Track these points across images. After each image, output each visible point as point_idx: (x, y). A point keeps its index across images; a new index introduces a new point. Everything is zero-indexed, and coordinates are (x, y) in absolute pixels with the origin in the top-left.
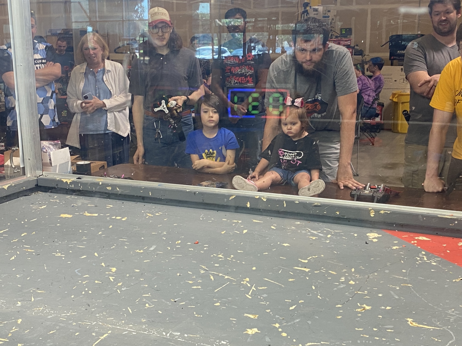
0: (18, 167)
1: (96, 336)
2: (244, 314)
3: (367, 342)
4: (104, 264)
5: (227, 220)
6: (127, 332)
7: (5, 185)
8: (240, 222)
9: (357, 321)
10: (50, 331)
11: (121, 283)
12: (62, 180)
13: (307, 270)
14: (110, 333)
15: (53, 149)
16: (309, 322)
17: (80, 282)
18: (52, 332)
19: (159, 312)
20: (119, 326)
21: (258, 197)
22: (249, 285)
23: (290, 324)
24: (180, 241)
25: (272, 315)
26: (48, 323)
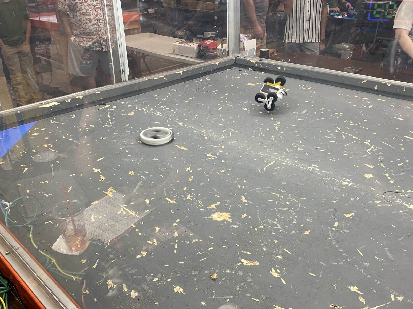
0: (225, 50)
1: (266, 162)
2: (364, 164)
4: (273, 119)
5: (359, 97)
6: (285, 163)
7: (217, 62)
8: (368, 99)
10: (240, 156)
11: (283, 132)
12: (251, 60)
14: (274, 162)
15: (246, 39)
17: (258, 128)
18: (241, 156)
19: (306, 154)
20: (280, 158)
21: (384, 83)
22: (370, 145)
23: (397, 175)
24: (323, 109)
25: (384, 167)
26: (239, 151)
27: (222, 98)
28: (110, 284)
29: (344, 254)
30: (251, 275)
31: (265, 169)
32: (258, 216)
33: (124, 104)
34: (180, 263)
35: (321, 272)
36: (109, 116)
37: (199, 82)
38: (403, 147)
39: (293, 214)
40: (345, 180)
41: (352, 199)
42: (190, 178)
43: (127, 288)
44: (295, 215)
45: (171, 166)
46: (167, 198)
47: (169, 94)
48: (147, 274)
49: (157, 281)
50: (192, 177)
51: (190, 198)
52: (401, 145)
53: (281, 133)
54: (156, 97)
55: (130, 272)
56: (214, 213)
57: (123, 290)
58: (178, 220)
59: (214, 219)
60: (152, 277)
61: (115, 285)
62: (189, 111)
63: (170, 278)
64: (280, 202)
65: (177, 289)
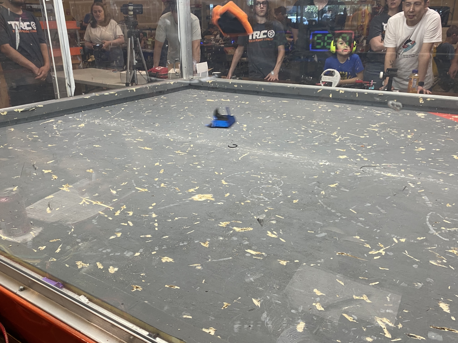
1: (240, 154)
2: (336, 149)
3: (425, 165)
4: (239, 123)
5: (316, 104)
6: (259, 154)
7: (171, 82)
8: (326, 106)
9: (416, 155)
10: (211, 151)
11: (251, 132)
12: (206, 81)
13: (376, 130)
14: (248, 154)
16: (383, 154)
19: (278, 145)
20: (254, 150)
21: (338, 90)
22: (337, 136)
23: (368, 154)
24: (285, 114)
25: (355, 150)
26: (210, 147)
27: (182, 110)
28: (80, 265)
29: (337, 214)
30: (246, 239)
31: (240, 159)
32: (243, 194)
33: (71, 118)
34: (164, 237)
35: (319, 229)
36: (55, 128)
37: (155, 100)
38: (368, 135)
39: (278, 189)
40: (321, 161)
41: (332, 173)
42: (161, 171)
43: (103, 265)
44: (279, 190)
45: (137, 163)
46: (137, 188)
47: (123, 109)
48: (126, 250)
49: (139, 255)
50: (163, 170)
51: (164, 186)
52: (366, 134)
53: (250, 132)
54: (109, 112)
55: (104, 251)
56: (194, 195)
57: (98, 267)
58: (154, 204)
59: (195, 200)
60: (133, 253)
61: (87, 264)
62: (149, 121)
63: (155, 251)
64: (262, 181)
65: (165, 259)
